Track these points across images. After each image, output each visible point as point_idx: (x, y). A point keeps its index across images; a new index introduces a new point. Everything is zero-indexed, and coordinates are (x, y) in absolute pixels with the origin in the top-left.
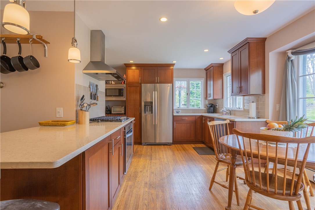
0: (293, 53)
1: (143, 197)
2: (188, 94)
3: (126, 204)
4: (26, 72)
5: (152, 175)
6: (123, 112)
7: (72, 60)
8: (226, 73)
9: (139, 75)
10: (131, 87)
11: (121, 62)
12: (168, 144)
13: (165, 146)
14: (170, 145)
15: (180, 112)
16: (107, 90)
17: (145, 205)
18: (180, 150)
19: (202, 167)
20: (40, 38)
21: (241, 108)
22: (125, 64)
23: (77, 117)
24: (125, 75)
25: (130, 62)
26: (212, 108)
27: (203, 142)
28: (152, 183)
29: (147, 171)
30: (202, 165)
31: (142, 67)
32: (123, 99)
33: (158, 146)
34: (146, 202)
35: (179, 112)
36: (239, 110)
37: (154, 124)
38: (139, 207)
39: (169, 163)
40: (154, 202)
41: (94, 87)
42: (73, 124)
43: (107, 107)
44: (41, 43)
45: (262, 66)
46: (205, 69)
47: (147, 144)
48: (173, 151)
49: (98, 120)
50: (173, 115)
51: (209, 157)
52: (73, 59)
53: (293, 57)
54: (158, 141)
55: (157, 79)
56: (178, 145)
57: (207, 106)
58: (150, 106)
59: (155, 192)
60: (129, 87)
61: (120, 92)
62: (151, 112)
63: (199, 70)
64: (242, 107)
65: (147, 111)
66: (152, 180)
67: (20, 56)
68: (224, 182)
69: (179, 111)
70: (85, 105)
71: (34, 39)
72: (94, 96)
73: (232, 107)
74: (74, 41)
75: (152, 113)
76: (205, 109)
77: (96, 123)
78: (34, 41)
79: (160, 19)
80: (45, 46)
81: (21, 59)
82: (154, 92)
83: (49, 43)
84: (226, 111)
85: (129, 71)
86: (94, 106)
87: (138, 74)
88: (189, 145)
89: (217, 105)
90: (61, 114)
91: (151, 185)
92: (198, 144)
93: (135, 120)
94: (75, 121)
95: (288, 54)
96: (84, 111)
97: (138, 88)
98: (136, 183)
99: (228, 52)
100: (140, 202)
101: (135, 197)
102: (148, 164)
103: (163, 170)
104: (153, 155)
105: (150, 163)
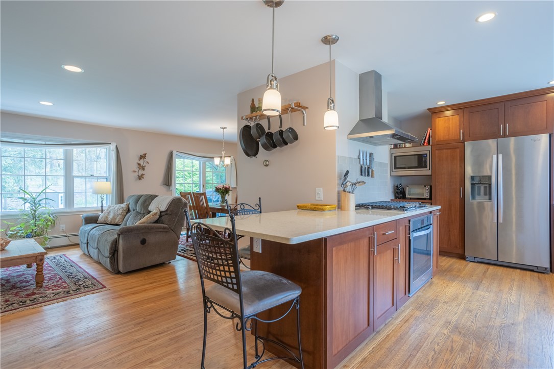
1: (434, 339)
3: (401, 338)
4: (286, 146)
5: (467, 314)
6: (427, 195)
7: (328, 127)
9: (460, 125)
10: (443, 149)
11: (421, 107)
12: (535, 269)
14: (544, 273)
16: (397, 158)
17: (434, 350)
20: (298, 105)
22: (428, 109)
23: (339, 201)
24: (429, 130)
25: (438, 103)
28: (461, 325)
29: (458, 305)
31: (465, 109)
32: (426, 172)
33: (505, 269)
34: (437, 347)
37: (495, 221)
38: (421, 350)
39: (519, 306)
40: (453, 354)
41: (366, 156)
42: (334, 209)
43: (397, 187)
44: (300, 110)
47: (476, 260)
49: (369, 205)
52: (329, 125)
55: (505, 128)
58: (486, 185)
59: (462, 342)
60: (439, 149)
61: (421, 161)
62: (487, 197)
65: (479, 194)
66: (463, 321)
67: (281, 130)
70: (348, 184)
71: (292, 108)
72: (366, 171)
74: (331, 102)
75: (490, 199)
77: (364, 211)
78: (293, 110)
79: (476, 20)
80: (303, 113)
81: (281, 132)
82: (495, 156)
83: (308, 108)
85: (437, 120)
86: (361, 185)
87: (458, 124)
90: (320, 195)
91: (457, 328)
93: (440, 210)
94: (335, 206)
96: (348, 192)
97: (458, 150)
98: (428, 316)
100: (425, 344)
101: (420, 335)
102: (466, 295)
103: (497, 314)
104: (483, 282)
105: (470, 294)
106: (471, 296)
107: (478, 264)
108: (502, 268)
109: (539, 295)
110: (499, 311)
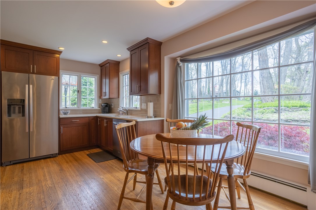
0: (181, 61)
2: (79, 91)
8: (123, 71)
12: (51, 156)
13: (46, 160)
14: (55, 157)
15: (69, 113)
18: (71, 161)
19: (103, 179)
21: (138, 108)
26: (107, 108)
27: (98, 147)
30: (102, 177)
33: (34, 162)
35: (67, 113)
36: (136, 109)
37: (27, 131)
39: (55, 186)
45: (159, 68)
46: (99, 65)
47: (12, 163)
48: (59, 165)
50: (59, 117)
51: (109, 164)
53: (181, 64)
54: (34, 155)
55: (33, 68)
56: (67, 154)
57: (102, 106)
58: (20, 106)
62: (21, 114)
63: (92, 65)
64: (138, 106)
65: (14, 113)
68: (131, 191)
69: (68, 111)
73: (128, 106)
75: (24, 115)
76: (99, 109)
82: (27, 86)
84: (122, 111)
88: (82, 152)
89: (113, 104)
92: (92, 149)
95: (178, 60)
99: (127, 49)
102: (15, 199)
103: (45, 202)
104: (24, 179)
105: (18, 196)
106: (19, 198)
107: (14, 166)
108: (32, 163)
109: (60, 173)
110: (46, 199)
